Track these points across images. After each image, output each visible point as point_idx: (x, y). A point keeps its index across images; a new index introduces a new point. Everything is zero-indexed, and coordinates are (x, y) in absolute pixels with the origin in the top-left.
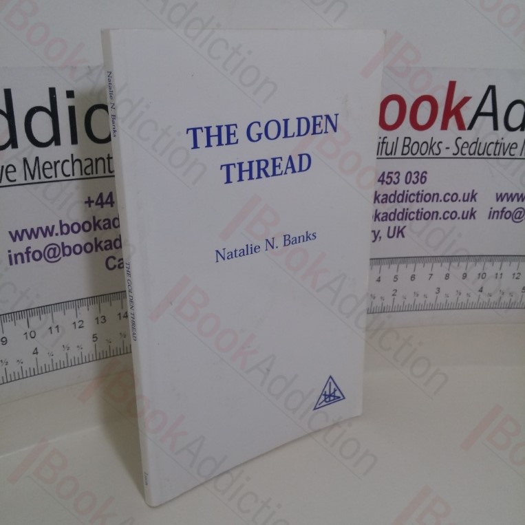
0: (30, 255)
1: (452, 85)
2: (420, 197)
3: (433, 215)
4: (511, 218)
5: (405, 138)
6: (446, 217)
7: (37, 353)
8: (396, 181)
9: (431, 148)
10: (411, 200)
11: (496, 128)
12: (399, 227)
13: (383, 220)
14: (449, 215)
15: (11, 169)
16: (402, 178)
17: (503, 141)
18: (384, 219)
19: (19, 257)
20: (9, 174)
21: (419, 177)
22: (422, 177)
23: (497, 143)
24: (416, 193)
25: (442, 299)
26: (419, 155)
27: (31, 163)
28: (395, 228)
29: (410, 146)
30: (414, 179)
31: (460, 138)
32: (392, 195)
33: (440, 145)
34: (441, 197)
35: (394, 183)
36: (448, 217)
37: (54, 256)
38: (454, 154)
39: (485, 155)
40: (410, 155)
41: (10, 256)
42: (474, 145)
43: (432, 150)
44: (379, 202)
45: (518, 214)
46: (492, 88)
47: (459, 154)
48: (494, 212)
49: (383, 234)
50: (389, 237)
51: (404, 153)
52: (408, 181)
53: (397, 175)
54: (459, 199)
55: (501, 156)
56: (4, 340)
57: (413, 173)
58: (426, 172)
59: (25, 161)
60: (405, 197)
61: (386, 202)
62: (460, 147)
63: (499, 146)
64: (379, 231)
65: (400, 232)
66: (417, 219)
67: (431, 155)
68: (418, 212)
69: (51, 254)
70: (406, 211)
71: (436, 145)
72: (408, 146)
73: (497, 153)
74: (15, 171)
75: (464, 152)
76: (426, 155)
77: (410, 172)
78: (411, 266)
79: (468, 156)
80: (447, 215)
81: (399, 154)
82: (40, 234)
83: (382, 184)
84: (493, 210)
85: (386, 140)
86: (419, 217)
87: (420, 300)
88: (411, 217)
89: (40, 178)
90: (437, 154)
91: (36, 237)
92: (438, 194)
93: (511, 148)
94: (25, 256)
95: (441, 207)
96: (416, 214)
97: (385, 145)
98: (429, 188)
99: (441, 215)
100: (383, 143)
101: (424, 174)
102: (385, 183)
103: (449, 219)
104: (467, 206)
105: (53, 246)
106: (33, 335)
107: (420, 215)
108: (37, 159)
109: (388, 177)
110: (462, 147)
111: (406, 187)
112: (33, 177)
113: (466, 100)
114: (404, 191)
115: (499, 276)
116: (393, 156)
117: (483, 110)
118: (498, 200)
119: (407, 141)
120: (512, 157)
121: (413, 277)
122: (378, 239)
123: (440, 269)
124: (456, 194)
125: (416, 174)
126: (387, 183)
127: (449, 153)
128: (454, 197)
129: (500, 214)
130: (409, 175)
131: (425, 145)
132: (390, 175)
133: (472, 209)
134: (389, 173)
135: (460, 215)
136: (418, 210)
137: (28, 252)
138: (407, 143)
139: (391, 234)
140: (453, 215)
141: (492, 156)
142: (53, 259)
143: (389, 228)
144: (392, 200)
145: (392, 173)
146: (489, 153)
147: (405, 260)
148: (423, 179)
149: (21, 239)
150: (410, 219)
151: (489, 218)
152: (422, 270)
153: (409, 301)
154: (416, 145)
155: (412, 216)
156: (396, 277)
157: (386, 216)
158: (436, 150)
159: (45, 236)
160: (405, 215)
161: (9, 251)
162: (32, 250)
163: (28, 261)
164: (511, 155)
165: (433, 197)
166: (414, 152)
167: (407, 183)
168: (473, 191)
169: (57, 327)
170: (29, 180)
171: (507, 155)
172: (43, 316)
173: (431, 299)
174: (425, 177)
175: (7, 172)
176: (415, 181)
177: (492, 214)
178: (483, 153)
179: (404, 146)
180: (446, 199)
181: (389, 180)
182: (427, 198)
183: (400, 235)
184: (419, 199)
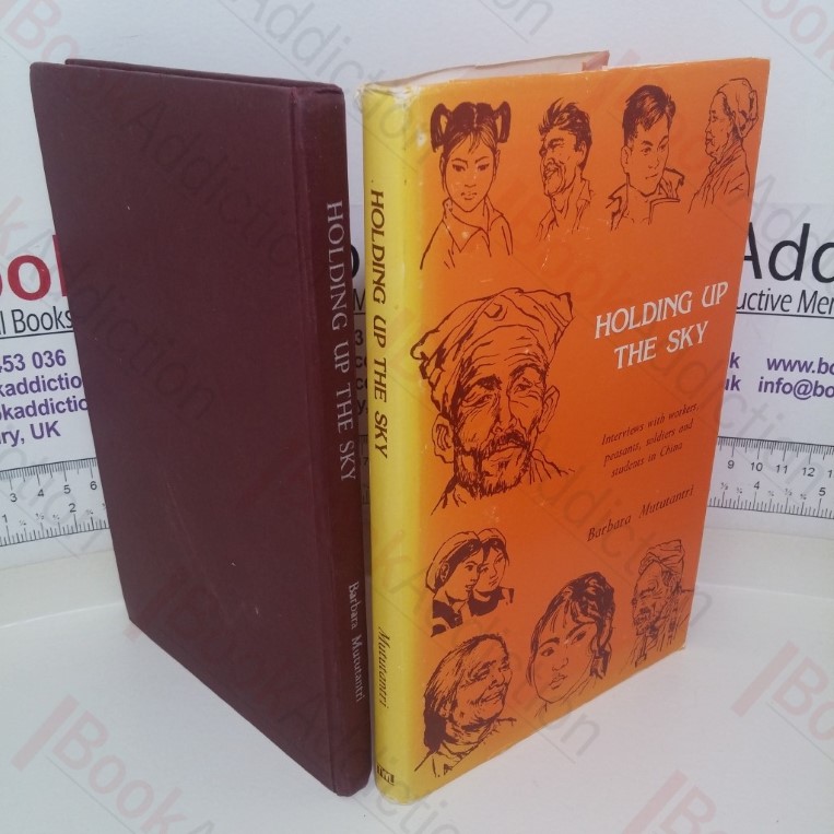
4: (792, 393)
17: (770, 293)
23: (761, 295)
39: (746, 309)
45: (803, 388)
48: (767, 383)
55: (769, 310)
73: (763, 306)
84: (764, 381)
93: (783, 301)
118: (770, 368)
120: (785, 313)
151: (760, 390)
164: (783, 309)
171: (778, 310)
177: (764, 386)
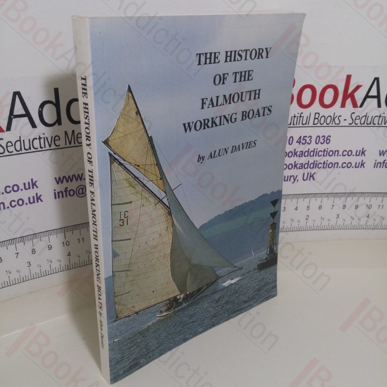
0: (68, 192)
1: (349, 78)
2: (326, 153)
3: (334, 165)
5: (316, 113)
6: (344, 166)
7: (70, 255)
8: (309, 142)
9: (334, 119)
10: (320, 155)
11: (379, 106)
12: (311, 173)
13: (299, 169)
14: (346, 165)
15: (57, 138)
16: (313, 140)
18: (301, 167)
19: (61, 194)
20: (56, 142)
21: (325, 139)
22: (327, 140)
24: (323, 150)
25: (340, 222)
26: (325, 125)
27: (70, 134)
28: (308, 174)
29: (319, 118)
30: (321, 140)
31: (354, 113)
32: (306, 151)
33: (340, 118)
34: (340, 153)
35: (308, 143)
36: (345, 167)
37: (82, 193)
38: (350, 124)
40: (319, 125)
41: (55, 193)
42: (364, 118)
43: (334, 121)
44: (297, 156)
46: (377, 79)
47: (353, 124)
49: (300, 177)
50: (304, 180)
51: (315, 123)
52: (317, 142)
53: (310, 138)
54: (353, 154)
56: (50, 247)
57: (321, 137)
58: (330, 136)
59: (66, 133)
60: (315, 153)
61: (302, 156)
62: (354, 119)
63: (381, 118)
64: (297, 176)
65: (312, 176)
66: (323, 168)
67: (334, 125)
68: (324, 163)
69: (81, 192)
70: (316, 162)
71: (337, 117)
72: (317, 118)
74: (59, 139)
75: (356, 123)
76: (330, 125)
77: (319, 136)
78: (319, 200)
79: (359, 125)
80: (344, 165)
81: (311, 124)
82: (74, 179)
83: (300, 144)
85: (302, 115)
86: (325, 167)
87: (325, 223)
88: (319, 167)
89: (75, 143)
90: (337, 124)
91: (71, 181)
92: (338, 151)
94: (64, 193)
95: (340, 160)
96: (323, 165)
97: (301, 118)
98: (331, 147)
99: (340, 165)
100: (300, 117)
101: (329, 138)
102: (301, 143)
103: (346, 167)
104: (359, 159)
105: (82, 187)
106: (68, 244)
107: (326, 165)
108: (73, 131)
109: (303, 139)
110: (356, 119)
111: (316, 146)
112: (70, 143)
113: (358, 87)
114: (314, 149)
115: (381, 207)
116: (307, 125)
117: (370, 94)
119: (317, 115)
121: (320, 207)
122: (296, 181)
123: (339, 202)
124: (351, 151)
125: (323, 138)
126: (303, 144)
127: (346, 123)
128: (349, 153)
129: (382, 164)
130: (318, 138)
131: (329, 118)
132: (305, 138)
133: (362, 161)
134: (304, 137)
135: (353, 165)
136: (324, 162)
137: (66, 191)
138: (316, 117)
139: (305, 178)
140: (348, 165)
141: (377, 125)
142: (82, 195)
143: (304, 174)
144: (306, 154)
145: (306, 137)
146: (375, 123)
147: (315, 195)
148: (328, 141)
149: (62, 182)
150: (319, 168)
152: (327, 202)
153: (318, 223)
154: (323, 118)
155: (320, 165)
156: (308, 207)
157: (302, 166)
158: (337, 121)
159: (77, 180)
160: (315, 165)
161: (55, 190)
162: (68, 189)
163: (66, 196)
165: (335, 153)
166: (322, 122)
167: (316, 143)
168: (363, 148)
169: (83, 238)
170: (68, 145)
172: (74, 232)
173: (333, 222)
174: (329, 139)
175: (55, 140)
176: (323, 142)
178: (370, 123)
179: (315, 118)
180: (344, 154)
181: (304, 142)
182: (331, 153)
183: (312, 178)
184: (325, 154)
